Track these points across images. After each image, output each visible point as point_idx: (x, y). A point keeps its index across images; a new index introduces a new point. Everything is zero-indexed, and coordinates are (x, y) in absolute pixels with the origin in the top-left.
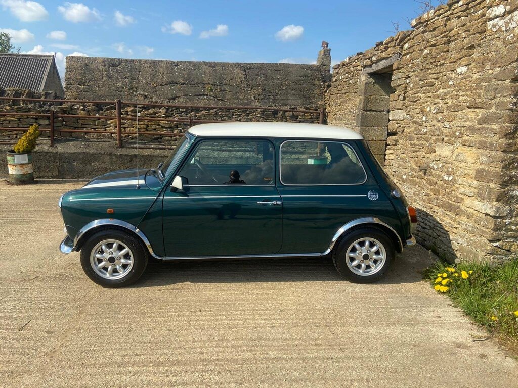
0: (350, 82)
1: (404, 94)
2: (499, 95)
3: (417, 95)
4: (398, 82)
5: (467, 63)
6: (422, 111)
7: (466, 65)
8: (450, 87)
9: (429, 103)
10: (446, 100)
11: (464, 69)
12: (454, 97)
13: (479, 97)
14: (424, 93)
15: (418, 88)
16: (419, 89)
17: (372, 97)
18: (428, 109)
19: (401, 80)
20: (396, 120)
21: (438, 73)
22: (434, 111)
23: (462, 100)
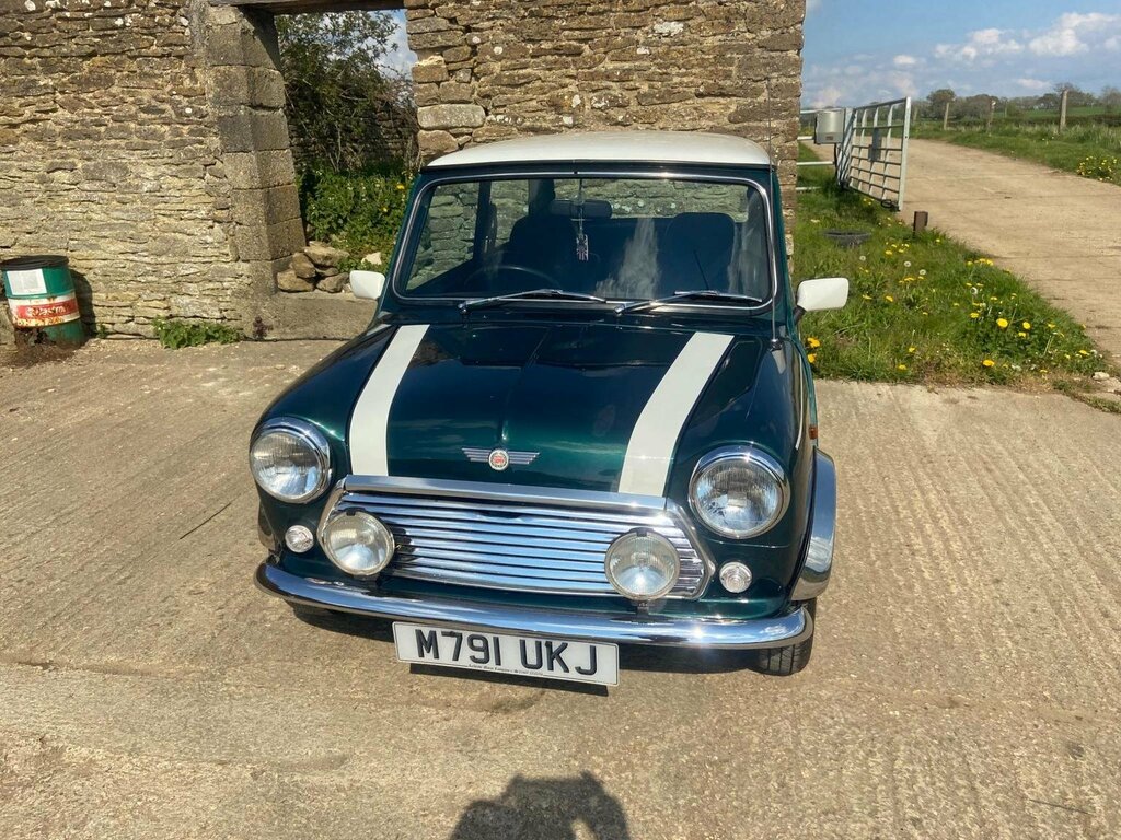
0: (119, 22)
1: (472, 69)
2: (775, 75)
3: (521, 72)
4: (440, 38)
5: (682, 15)
6: (556, 106)
7: (679, 21)
8: (641, 57)
9: (572, 88)
10: (632, 83)
11: (677, 27)
12: (657, 77)
13: (728, 76)
14: (550, 69)
15: (524, 57)
16: (523, 60)
17: (256, 69)
18: (577, 100)
19: (447, 35)
20: (452, 128)
21: (591, 29)
22: (597, 105)
23: (681, 83)
